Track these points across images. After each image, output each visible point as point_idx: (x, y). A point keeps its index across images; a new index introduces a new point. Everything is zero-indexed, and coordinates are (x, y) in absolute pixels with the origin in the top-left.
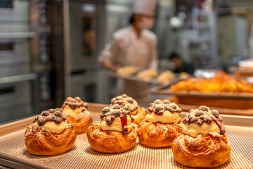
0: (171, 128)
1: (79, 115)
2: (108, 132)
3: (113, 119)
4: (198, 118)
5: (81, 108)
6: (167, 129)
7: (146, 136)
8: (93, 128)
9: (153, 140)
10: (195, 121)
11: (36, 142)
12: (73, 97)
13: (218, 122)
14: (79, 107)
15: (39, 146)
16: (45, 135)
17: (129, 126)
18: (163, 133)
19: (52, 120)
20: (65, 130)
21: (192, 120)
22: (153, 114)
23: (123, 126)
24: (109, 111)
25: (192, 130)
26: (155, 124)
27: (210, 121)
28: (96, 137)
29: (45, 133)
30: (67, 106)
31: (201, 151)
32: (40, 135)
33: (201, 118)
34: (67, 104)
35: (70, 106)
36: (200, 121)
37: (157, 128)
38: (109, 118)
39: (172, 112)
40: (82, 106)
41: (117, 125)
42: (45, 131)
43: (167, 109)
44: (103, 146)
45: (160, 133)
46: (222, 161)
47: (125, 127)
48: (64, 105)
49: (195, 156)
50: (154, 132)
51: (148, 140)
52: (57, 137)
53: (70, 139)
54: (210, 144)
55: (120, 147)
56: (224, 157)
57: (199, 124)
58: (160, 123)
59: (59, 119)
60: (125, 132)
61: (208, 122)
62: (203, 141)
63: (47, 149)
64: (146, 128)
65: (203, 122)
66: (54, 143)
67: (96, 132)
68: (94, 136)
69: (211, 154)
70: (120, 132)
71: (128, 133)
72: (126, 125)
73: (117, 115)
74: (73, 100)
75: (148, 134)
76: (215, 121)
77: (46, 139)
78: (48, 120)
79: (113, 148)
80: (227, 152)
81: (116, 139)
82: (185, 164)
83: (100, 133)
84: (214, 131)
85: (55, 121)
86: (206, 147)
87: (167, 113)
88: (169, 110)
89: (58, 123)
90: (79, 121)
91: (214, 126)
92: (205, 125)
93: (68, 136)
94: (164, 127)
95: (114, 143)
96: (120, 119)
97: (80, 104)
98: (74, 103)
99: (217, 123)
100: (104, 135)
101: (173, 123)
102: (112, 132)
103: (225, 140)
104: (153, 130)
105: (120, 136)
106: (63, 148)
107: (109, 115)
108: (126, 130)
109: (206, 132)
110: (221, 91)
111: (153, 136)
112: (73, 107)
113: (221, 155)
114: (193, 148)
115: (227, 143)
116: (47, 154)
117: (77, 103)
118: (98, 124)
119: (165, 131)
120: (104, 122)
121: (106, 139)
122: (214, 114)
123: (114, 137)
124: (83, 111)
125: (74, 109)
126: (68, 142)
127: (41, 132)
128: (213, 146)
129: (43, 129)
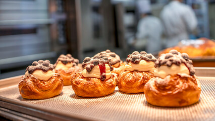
0: (147, 75)
1: (70, 69)
2: (88, 79)
3: (92, 67)
4: (167, 60)
5: (72, 64)
6: (142, 76)
7: (123, 83)
8: (76, 76)
9: (129, 86)
10: (164, 63)
11: (25, 87)
12: (65, 55)
13: (188, 64)
14: (70, 62)
15: (28, 91)
16: (34, 81)
17: (108, 74)
18: (138, 80)
19: (40, 69)
20: (51, 78)
21: (162, 62)
22: (130, 63)
23: (101, 73)
24: (89, 60)
25: (162, 72)
26: (132, 72)
27: (179, 63)
28: (77, 83)
29: (33, 80)
30: (60, 62)
31: (170, 90)
32: (29, 81)
33: (171, 60)
34: (59, 60)
35: (62, 62)
36: (169, 63)
37: (134, 75)
38: (89, 66)
39: (148, 61)
40: (72, 61)
41: (96, 72)
42: (34, 78)
43: (143, 59)
44: (83, 91)
45: (136, 80)
46: (190, 101)
47: (104, 74)
48: (57, 61)
49: (163, 96)
50: (130, 79)
51: (125, 87)
52: (44, 83)
53: (56, 86)
54: (178, 83)
55: (98, 91)
56: (193, 96)
57: (168, 65)
58: (136, 71)
59: (46, 68)
60: (103, 79)
61: (178, 64)
62: (171, 81)
63: (35, 93)
64: (123, 76)
65: (173, 64)
66: (41, 88)
67: (78, 79)
68: (76, 82)
69: (179, 93)
70: (99, 79)
71: (107, 80)
72: (105, 72)
73: (96, 63)
74: (65, 57)
75: (125, 81)
76: (184, 63)
77: (34, 85)
78: (37, 69)
79: (93, 92)
80: (196, 92)
81: (94, 84)
82: (155, 103)
83: (82, 80)
84: (183, 72)
85: (42, 70)
86: (174, 87)
87: (143, 62)
88: (145, 59)
89: (45, 71)
90: (69, 74)
91: (183, 68)
92: (174, 67)
93: (54, 83)
94: (140, 75)
95: (93, 88)
96: (98, 67)
97: (71, 60)
98: (65, 59)
99: (186, 65)
100: (85, 81)
101: (148, 71)
102: (92, 79)
103: (194, 81)
104: (130, 77)
105: (98, 82)
106: (50, 93)
107: (89, 64)
108: (105, 77)
109: (175, 73)
110: (205, 55)
111: (129, 83)
112: (65, 63)
113: (189, 94)
114: (161, 87)
115: (196, 84)
116: (35, 98)
117: (68, 59)
118: (80, 73)
119: (140, 77)
120: (85, 70)
121: (86, 85)
122: (184, 57)
123: (93, 83)
124: (74, 66)
125: (65, 64)
126: (54, 88)
127: (30, 79)
128: (181, 85)
129: (32, 76)
